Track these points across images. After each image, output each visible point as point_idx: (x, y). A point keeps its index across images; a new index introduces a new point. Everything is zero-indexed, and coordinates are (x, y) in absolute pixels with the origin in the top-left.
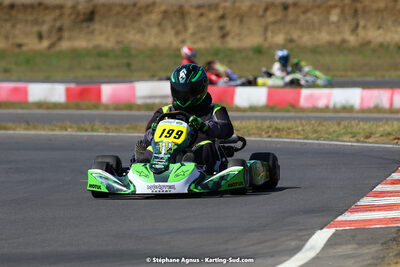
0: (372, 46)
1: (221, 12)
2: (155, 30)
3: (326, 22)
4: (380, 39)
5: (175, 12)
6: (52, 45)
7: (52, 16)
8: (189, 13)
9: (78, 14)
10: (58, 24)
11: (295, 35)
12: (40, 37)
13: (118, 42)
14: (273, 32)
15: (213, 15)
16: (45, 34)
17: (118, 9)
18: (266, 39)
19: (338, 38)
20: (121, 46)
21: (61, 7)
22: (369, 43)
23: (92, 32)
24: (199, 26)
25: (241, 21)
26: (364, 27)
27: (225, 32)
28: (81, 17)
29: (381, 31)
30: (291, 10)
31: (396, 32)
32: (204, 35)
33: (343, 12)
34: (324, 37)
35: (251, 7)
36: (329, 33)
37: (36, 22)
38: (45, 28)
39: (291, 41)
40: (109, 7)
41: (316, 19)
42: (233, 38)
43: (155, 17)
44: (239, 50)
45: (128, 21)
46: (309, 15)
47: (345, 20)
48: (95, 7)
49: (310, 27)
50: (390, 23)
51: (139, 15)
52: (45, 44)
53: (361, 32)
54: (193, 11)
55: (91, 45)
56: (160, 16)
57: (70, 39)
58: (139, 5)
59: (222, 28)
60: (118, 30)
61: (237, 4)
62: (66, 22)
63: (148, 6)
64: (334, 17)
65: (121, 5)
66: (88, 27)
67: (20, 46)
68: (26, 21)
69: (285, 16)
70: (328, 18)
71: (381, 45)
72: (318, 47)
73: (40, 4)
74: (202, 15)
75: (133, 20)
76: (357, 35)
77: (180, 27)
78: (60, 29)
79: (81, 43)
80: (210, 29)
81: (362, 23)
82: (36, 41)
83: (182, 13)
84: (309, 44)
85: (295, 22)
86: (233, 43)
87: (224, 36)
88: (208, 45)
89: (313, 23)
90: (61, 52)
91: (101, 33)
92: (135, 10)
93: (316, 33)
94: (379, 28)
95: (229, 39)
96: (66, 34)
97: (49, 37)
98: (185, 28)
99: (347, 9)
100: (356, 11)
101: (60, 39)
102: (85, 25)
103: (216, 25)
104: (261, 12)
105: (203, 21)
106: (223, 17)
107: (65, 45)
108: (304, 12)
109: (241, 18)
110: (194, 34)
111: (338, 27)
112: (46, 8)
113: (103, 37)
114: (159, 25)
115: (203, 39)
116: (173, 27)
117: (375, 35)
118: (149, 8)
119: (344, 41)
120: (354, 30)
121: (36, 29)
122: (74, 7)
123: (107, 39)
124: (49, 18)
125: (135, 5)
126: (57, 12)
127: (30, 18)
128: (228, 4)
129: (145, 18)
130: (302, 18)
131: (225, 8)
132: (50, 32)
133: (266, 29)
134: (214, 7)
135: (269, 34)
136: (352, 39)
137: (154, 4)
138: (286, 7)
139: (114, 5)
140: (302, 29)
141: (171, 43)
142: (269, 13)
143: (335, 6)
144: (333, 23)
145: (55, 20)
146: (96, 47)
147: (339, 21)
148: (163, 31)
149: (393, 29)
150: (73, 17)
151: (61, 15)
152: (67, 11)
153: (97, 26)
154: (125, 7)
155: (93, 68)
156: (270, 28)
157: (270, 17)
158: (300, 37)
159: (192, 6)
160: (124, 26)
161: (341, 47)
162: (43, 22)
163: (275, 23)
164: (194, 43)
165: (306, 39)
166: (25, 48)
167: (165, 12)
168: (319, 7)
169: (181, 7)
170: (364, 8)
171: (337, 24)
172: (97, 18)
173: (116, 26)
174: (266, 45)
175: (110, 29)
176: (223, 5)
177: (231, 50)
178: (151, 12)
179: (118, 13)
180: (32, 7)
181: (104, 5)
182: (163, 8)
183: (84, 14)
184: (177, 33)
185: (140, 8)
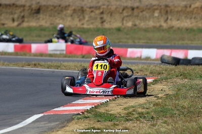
0: (174, 29)
1: (101, 10)
2: (69, 19)
3: (152, 16)
4: (178, 26)
5: (79, 10)
6: (19, 25)
7: (19, 10)
8: (86, 10)
9: (32, 10)
10: (22, 14)
11: (137, 22)
12: (13, 20)
13: (51, 24)
14: (126, 21)
15: (97, 12)
16: (15, 19)
17: (52, 8)
18: (123, 24)
19: (158, 25)
20: (53, 26)
21: (24, 6)
22: (173, 27)
23: (39, 19)
24: (90, 17)
25: (111, 15)
26: (171, 19)
27: (103, 20)
28: (33, 11)
29: (179, 22)
30: (135, 10)
31: (186, 22)
32: (93, 21)
33: (160, 12)
34: (151, 24)
35: (116, 8)
36: (153, 22)
37: (12, 13)
38: (16, 16)
39: (135, 25)
40: (47, 7)
41: (148, 15)
42: (107, 23)
43: (69, 12)
44: (109, 29)
45: (56, 14)
46: (144, 13)
47: (162, 16)
48: (40, 6)
49: (144, 19)
50: (183, 18)
51: (62, 11)
52: (16, 24)
53: (169, 21)
54: (88, 9)
55: (38, 25)
56: (72, 12)
57: (28, 22)
58: (61, 6)
59: (102, 18)
60: (51, 18)
61: (110, 7)
62: (26, 13)
63: (66, 7)
64: (156, 14)
65: (53, 6)
66: (36, 16)
67: (3, 24)
68: (7, 13)
69: (133, 13)
70: (153, 15)
71: (179, 28)
72: (148, 28)
73: (14, 4)
74: (92, 12)
75: (59, 13)
76: (167, 23)
77: (81, 17)
78: (23, 17)
79: (33, 24)
80: (96, 18)
81: (170, 18)
82: (11, 22)
83: (82, 10)
84: (144, 27)
85: (137, 16)
86: (107, 26)
87: (102, 22)
88: (95, 27)
89: (146, 17)
90: (23, 28)
91: (43, 19)
92: (60, 8)
93: (147, 22)
94: (178, 20)
95: (105, 23)
96: (26, 20)
97: (17, 21)
98: (84, 18)
99: (162, 10)
100: (167, 12)
101: (23, 21)
102: (35, 15)
103: (99, 17)
104: (121, 11)
105: (93, 14)
106: (102, 13)
107: (25, 25)
108: (142, 12)
109: (111, 14)
110: (88, 21)
111: (158, 19)
112: (17, 6)
113: (44, 21)
114: (72, 16)
115: (92, 23)
116: (78, 17)
117: (176, 23)
118: (67, 7)
119: (161, 26)
120: (166, 21)
121: (11, 16)
122: (30, 6)
123: (46, 22)
124: (18, 11)
125: (60, 6)
126: (22, 8)
127: (9, 11)
128: (105, 7)
129: (64, 13)
130: (141, 14)
131: (103, 8)
132: (18, 18)
133: (123, 19)
134: (98, 8)
135: (125, 22)
136: (165, 25)
137: (69, 6)
138: (133, 9)
139: (50, 5)
140: (141, 20)
141: (77, 25)
142: (124, 12)
143: (157, 9)
144: (156, 17)
145: (21, 12)
146: (40, 26)
147: (159, 16)
148: (73, 19)
149: (185, 21)
150: (30, 11)
151: (24, 10)
152: (27, 8)
153: (41, 16)
154: (55, 7)
155: (36, 36)
156: (125, 19)
157: (125, 14)
158: (140, 24)
159: (87, 7)
160: (54, 16)
161: (159, 29)
162: (15, 13)
163: (127, 16)
164: (88, 25)
165: (142, 25)
166: (6, 26)
167: (74, 10)
168: (149, 9)
169: (82, 7)
170: (171, 10)
171: (158, 18)
172: (41, 12)
173: (50, 16)
174: (123, 27)
175: (47, 17)
176: (102, 7)
177: (105, 29)
178: (68, 10)
179: (52, 10)
180: (10, 5)
181: (44, 6)
182: (73, 8)
183: (35, 10)
184: (80, 20)
185: (62, 8)
